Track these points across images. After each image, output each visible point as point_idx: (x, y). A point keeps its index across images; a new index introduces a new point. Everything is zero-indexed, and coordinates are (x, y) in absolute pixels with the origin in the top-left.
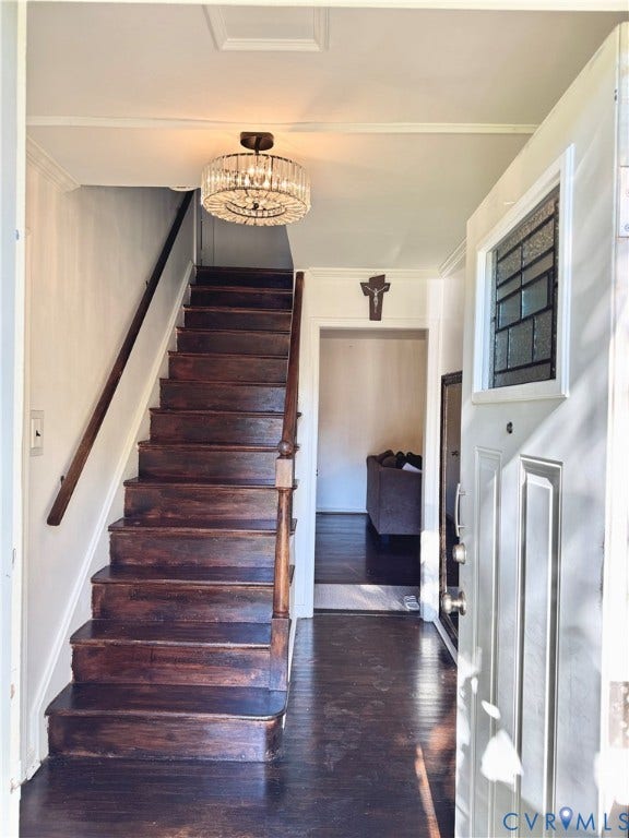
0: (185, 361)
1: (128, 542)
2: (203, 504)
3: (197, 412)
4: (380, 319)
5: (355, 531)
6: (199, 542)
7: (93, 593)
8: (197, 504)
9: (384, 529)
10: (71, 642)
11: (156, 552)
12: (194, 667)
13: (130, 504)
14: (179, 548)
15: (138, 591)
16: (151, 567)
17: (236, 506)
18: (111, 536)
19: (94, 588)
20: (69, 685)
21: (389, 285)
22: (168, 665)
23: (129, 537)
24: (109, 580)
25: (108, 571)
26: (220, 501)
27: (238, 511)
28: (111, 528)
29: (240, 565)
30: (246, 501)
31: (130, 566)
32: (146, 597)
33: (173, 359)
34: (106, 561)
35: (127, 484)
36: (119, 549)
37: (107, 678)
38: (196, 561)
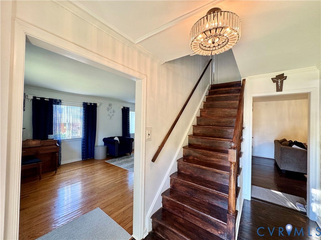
0: (205, 111)
1: (182, 166)
2: (206, 157)
3: (206, 127)
4: (282, 91)
5: (269, 165)
6: (203, 171)
7: (171, 180)
8: (204, 157)
9: (283, 167)
10: (161, 195)
11: (190, 171)
12: (197, 218)
13: (184, 154)
14: (197, 171)
15: (182, 183)
16: (188, 175)
17: (217, 159)
18: (178, 163)
19: (171, 179)
20: (161, 208)
21: (286, 77)
22: (189, 214)
26: (211, 157)
27: (218, 161)
28: (178, 161)
29: (217, 182)
30: (221, 158)
31: (183, 173)
32: (185, 186)
33: (202, 111)
34: (176, 170)
35: (184, 147)
36: (180, 167)
37: (171, 210)
38: (202, 176)
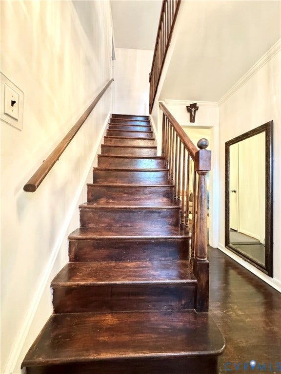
0: (111, 141)
1: (90, 214)
2: (128, 196)
4: (194, 122)
6: (131, 214)
7: (70, 245)
8: (125, 195)
11: (107, 220)
13: (90, 195)
14: (119, 217)
15: (99, 244)
17: (145, 196)
18: (81, 211)
21: (198, 107)
23: (91, 211)
24: (80, 237)
25: (79, 231)
26: (137, 194)
27: (146, 198)
28: (81, 206)
30: (151, 193)
31: (92, 228)
32: (104, 247)
34: (78, 225)
35: (88, 185)
36: (85, 218)
